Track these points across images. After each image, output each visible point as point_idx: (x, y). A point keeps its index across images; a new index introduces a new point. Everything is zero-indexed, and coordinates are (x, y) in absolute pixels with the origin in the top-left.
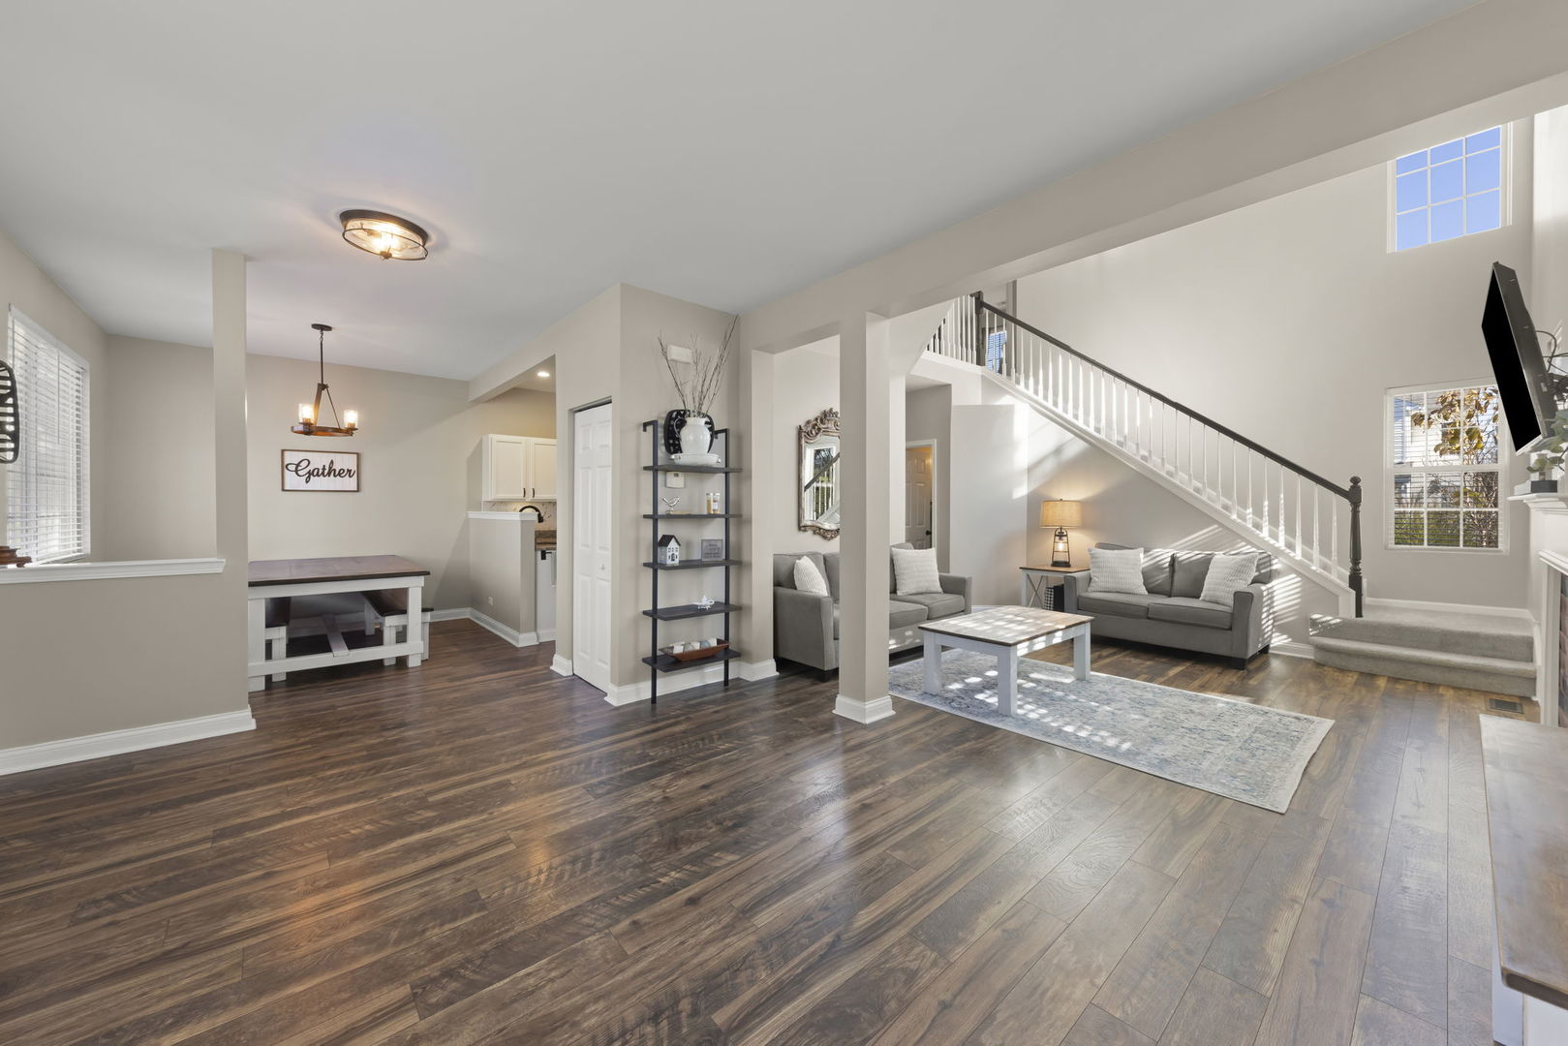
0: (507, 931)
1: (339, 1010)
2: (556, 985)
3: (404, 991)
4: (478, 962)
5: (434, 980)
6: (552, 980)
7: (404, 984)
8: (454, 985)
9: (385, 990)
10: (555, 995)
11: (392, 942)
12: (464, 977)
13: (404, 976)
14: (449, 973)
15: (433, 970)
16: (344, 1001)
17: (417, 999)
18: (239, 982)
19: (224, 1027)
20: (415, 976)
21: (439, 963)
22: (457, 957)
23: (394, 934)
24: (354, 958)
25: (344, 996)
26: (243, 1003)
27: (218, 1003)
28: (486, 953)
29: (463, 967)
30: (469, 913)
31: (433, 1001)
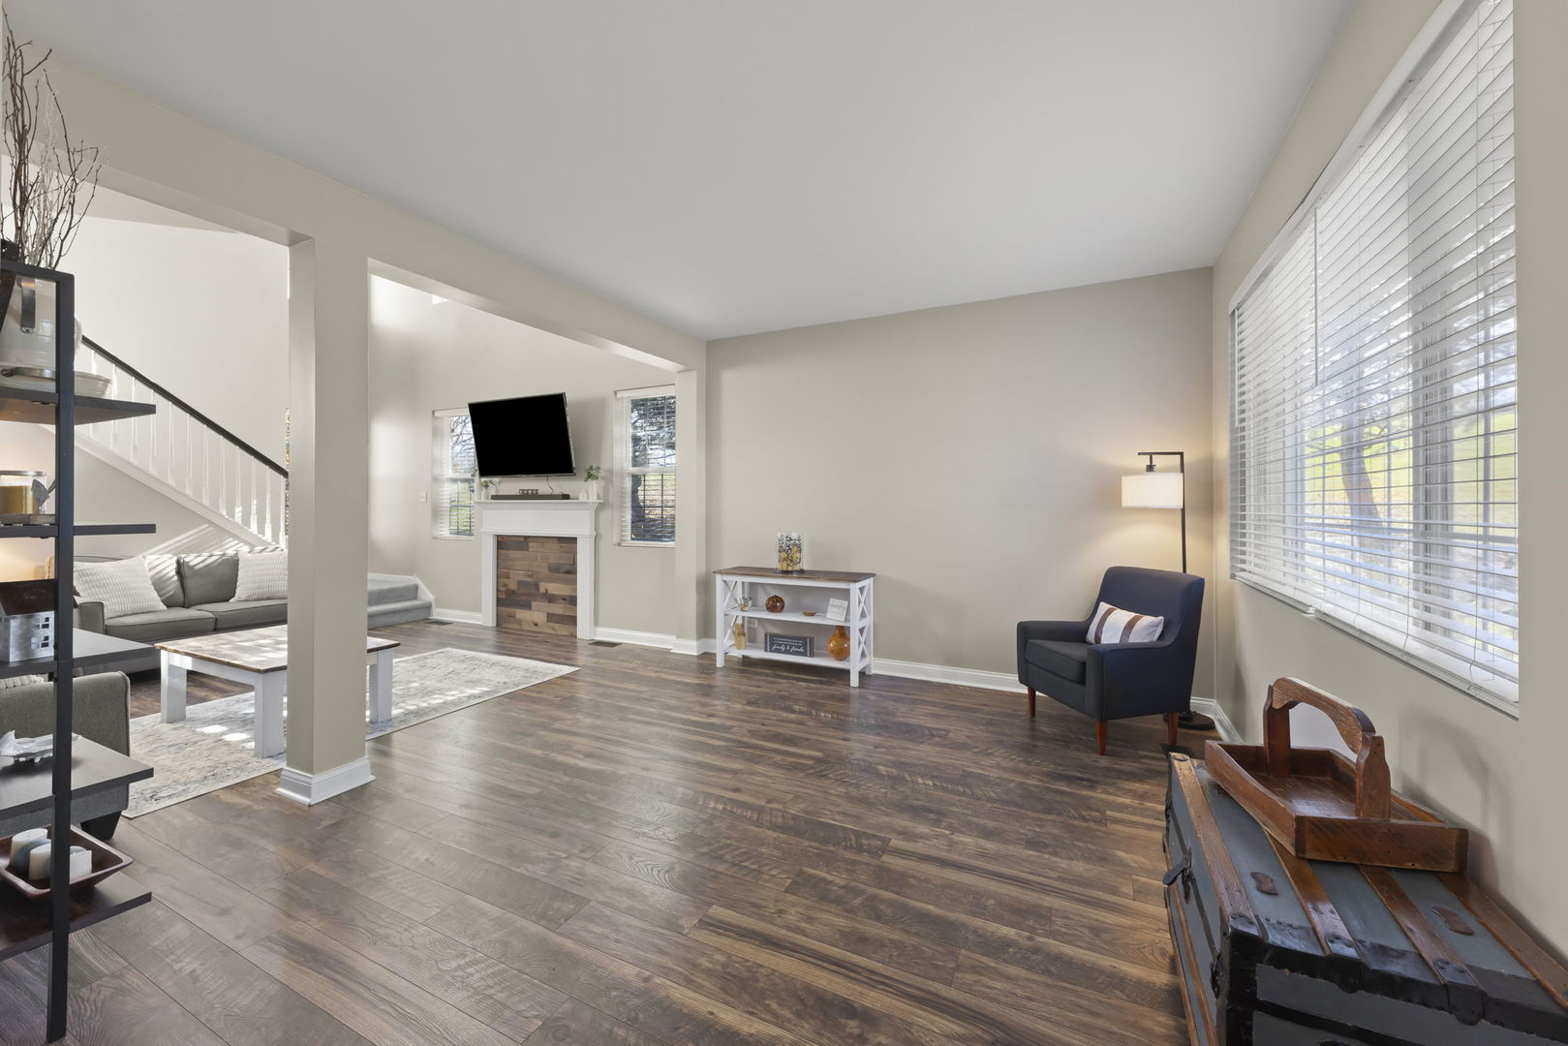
0: (811, 847)
1: (920, 874)
2: (832, 808)
3: (887, 859)
4: (843, 843)
5: (869, 852)
6: (831, 811)
7: (883, 862)
8: (864, 842)
9: (892, 867)
10: (838, 806)
11: (864, 897)
12: (857, 842)
13: (878, 866)
14: (860, 849)
15: (865, 858)
16: (915, 877)
17: (886, 849)
20: (874, 862)
21: (858, 858)
22: (848, 855)
23: (858, 901)
24: (891, 903)
25: (912, 881)
28: (834, 845)
29: (851, 847)
30: (811, 876)
31: (879, 843)
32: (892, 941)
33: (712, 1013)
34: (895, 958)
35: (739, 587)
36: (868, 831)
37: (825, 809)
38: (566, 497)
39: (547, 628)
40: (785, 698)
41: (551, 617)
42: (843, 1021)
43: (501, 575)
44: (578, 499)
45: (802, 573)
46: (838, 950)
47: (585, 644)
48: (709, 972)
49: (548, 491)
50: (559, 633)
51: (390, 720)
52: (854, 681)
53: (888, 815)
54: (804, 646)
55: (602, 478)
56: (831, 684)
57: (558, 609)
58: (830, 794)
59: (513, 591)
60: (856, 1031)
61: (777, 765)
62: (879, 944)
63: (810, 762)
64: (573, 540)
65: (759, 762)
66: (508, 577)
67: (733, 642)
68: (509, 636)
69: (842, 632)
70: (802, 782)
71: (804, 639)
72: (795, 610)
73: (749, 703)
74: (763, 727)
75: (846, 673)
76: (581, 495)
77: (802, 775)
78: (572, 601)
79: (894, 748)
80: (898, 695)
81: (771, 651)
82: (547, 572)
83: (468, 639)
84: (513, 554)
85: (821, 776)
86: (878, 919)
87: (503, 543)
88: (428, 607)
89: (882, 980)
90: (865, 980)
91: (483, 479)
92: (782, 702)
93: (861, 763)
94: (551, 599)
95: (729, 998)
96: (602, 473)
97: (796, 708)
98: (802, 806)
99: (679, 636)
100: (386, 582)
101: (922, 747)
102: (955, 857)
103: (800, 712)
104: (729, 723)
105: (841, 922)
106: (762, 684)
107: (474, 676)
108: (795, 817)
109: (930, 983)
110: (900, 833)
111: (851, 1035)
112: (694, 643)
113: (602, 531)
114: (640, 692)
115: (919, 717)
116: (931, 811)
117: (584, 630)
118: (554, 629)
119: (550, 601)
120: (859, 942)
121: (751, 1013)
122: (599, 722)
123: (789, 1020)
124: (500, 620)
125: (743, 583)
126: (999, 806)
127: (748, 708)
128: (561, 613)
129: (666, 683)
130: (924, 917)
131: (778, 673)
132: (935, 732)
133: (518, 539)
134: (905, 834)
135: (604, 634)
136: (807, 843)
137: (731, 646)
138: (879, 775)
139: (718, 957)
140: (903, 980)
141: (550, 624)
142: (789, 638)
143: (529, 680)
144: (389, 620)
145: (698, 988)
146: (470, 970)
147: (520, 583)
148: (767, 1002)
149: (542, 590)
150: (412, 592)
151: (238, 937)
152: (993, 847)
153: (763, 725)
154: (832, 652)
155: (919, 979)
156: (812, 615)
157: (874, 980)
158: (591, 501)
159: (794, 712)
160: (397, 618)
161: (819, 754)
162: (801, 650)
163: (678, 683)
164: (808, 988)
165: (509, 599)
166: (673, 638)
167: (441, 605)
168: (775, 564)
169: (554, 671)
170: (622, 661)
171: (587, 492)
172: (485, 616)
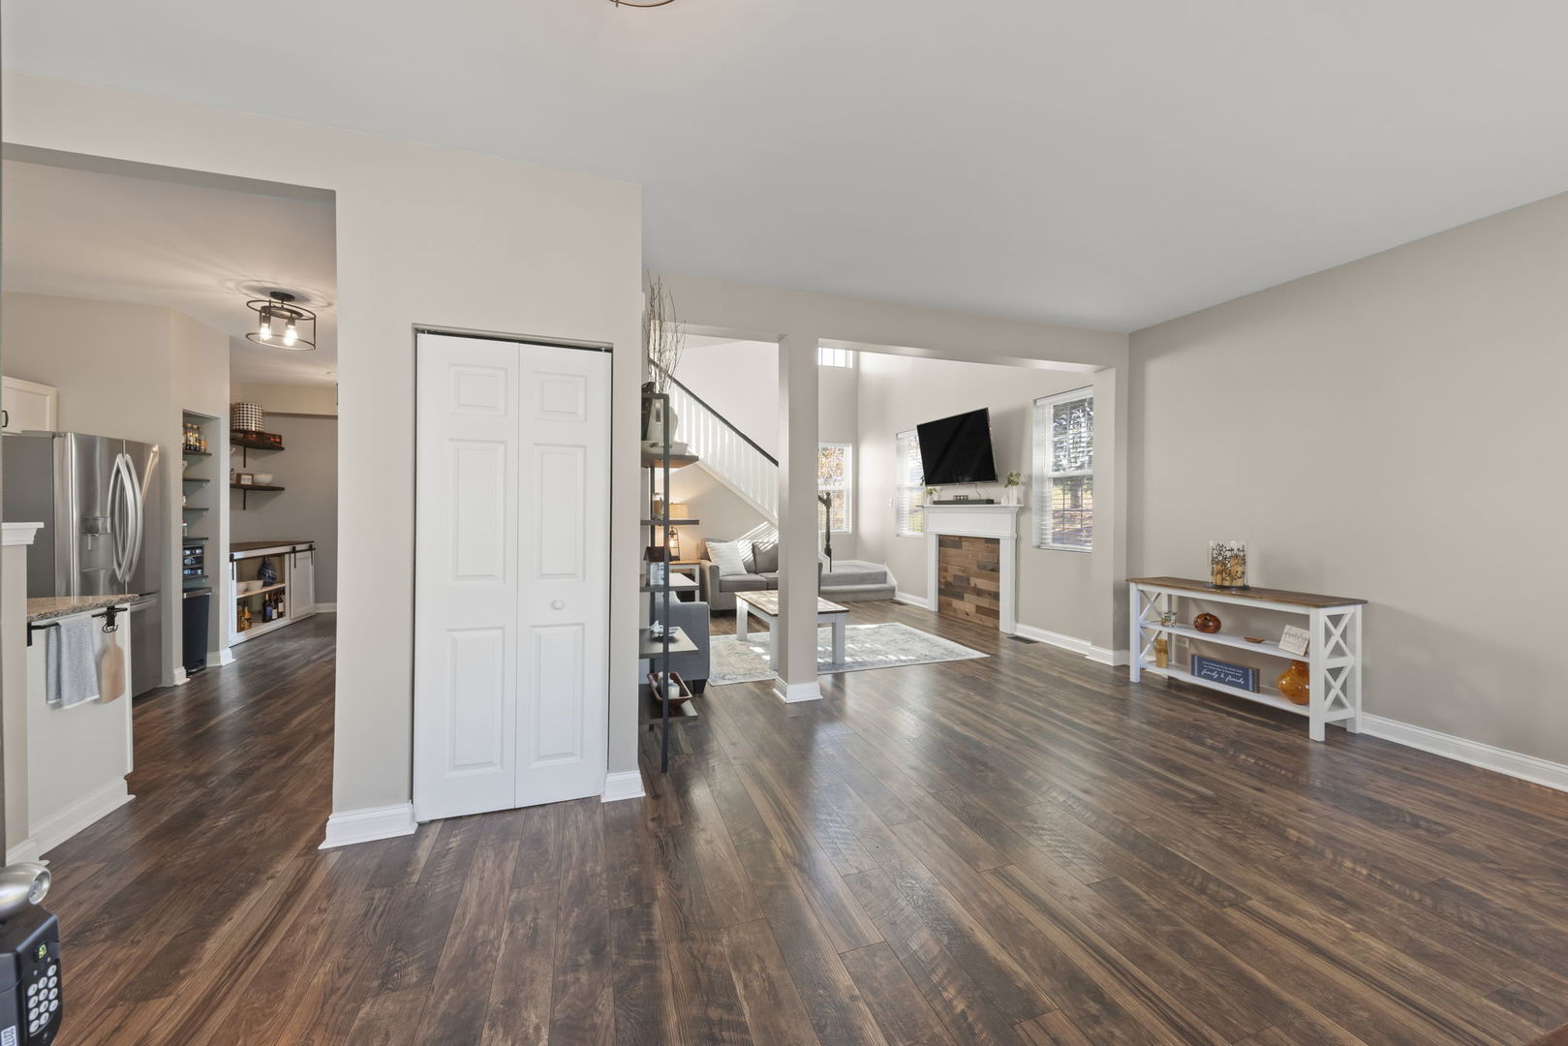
3: (1232, 912)
4: (1183, 877)
5: (1212, 897)
6: (1185, 845)
7: (1224, 913)
8: (1211, 886)
9: (1234, 921)
11: (1176, 928)
12: (1201, 882)
13: (1215, 913)
14: (1201, 891)
15: (1203, 900)
16: (1258, 943)
17: (1239, 903)
18: (1278, 1026)
19: (1329, 1015)
20: (1212, 908)
21: (1192, 896)
22: (1182, 889)
23: (1167, 928)
24: (1206, 948)
25: (1253, 944)
26: (1299, 1014)
27: (1311, 1033)
28: (1170, 875)
29: (1191, 884)
30: (1124, 886)
31: (1232, 895)
32: (1184, 976)
33: (971, 929)
34: (1177, 988)
35: (1164, 600)
36: (1222, 879)
37: (1181, 842)
38: (990, 502)
39: (977, 619)
40: (1197, 728)
41: (979, 609)
42: (1086, 998)
43: (942, 569)
44: (1000, 503)
45: (1245, 590)
46: (1114, 951)
47: (1005, 637)
48: (983, 904)
49: (977, 497)
50: (986, 624)
51: (843, 664)
52: (1317, 732)
53: (1263, 875)
54: (1245, 677)
55: (1023, 484)
56: (1279, 729)
57: (985, 602)
58: (1197, 831)
59: (950, 584)
60: (1094, 1012)
61: (1147, 786)
62: (1164, 970)
63: (1192, 797)
64: (997, 541)
65: (1129, 777)
66: (947, 571)
67: (1154, 659)
68: (947, 622)
69: (1302, 669)
70: (1169, 810)
71: (1245, 670)
72: (1233, 632)
73: (1149, 723)
74: (1152, 749)
75: (1303, 721)
76: (1002, 499)
77: (1173, 803)
78: (996, 596)
79: (1332, 819)
80: (1386, 765)
81: (1200, 676)
82: (975, 568)
83: (915, 619)
84: (952, 551)
85: (1194, 811)
86: (1181, 952)
87: (944, 542)
88: (892, 590)
89: (1150, 995)
90: (1130, 985)
91: (929, 488)
92: (1196, 732)
93: (1264, 818)
94: (979, 592)
95: (991, 928)
96: (1022, 479)
97: (1209, 741)
98: (1154, 829)
99: (1094, 643)
100: (865, 567)
101: (1383, 833)
102: (1341, 952)
103: (1211, 747)
104: (1113, 734)
105: (1134, 934)
106: (1175, 707)
107: (906, 646)
108: (1137, 835)
109: (1206, 1027)
110: (1269, 898)
111: (1086, 1011)
112: (1110, 653)
113: (1022, 534)
114: (1036, 687)
115: (1410, 801)
116: (1340, 898)
117: (1006, 625)
118: (981, 620)
119: (978, 595)
120: (1146, 959)
121: (1003, 947)
122: (985, 701)
123: (1034, 969)
124: (942, 607)
125: (1170, 596)
126: (1478, 938)
127: (1146, 727)
128: (987, 606)
129: (1066, 684)
130: (1240, 977)
131: (1208, 702)
132: (1422, 823)
133: (953, 538)
134: (1277, 903)
135: (1024, 631)
136: (1136, 860)
137: (1151, 662)
138: (1287, 839)
139: (997, 899)
140: (1173, 1007)
141: (979, 615)
142: (1228, 665)
143: (944, 656)
144: (866, 597)
145: (970, 910)
146: (831, 824)
147: (955, 576)
148: (1022, 948)
149: (972, 585)
150: (882, 577)
151: (735, 758)
152: (1421, 970)
153: (1153, 746)
154: (1284, 691)
155: (1195, 1018)
156: (1260, 642)
157: (1138, 989)
158: (1011, 505)
159: (1203, 744)
160: (872, 596)
161: (1209, 793)
162: (1241, 681)
163: (1077, 686)
164: (1065, 959)
165: (949, 589)
166: (1089, 644)
167: (901, 590)
168: (1208, 577)
169: (968, 654)
170: (1032, 657)
171: (1008, 498)
172: (930, 602)
